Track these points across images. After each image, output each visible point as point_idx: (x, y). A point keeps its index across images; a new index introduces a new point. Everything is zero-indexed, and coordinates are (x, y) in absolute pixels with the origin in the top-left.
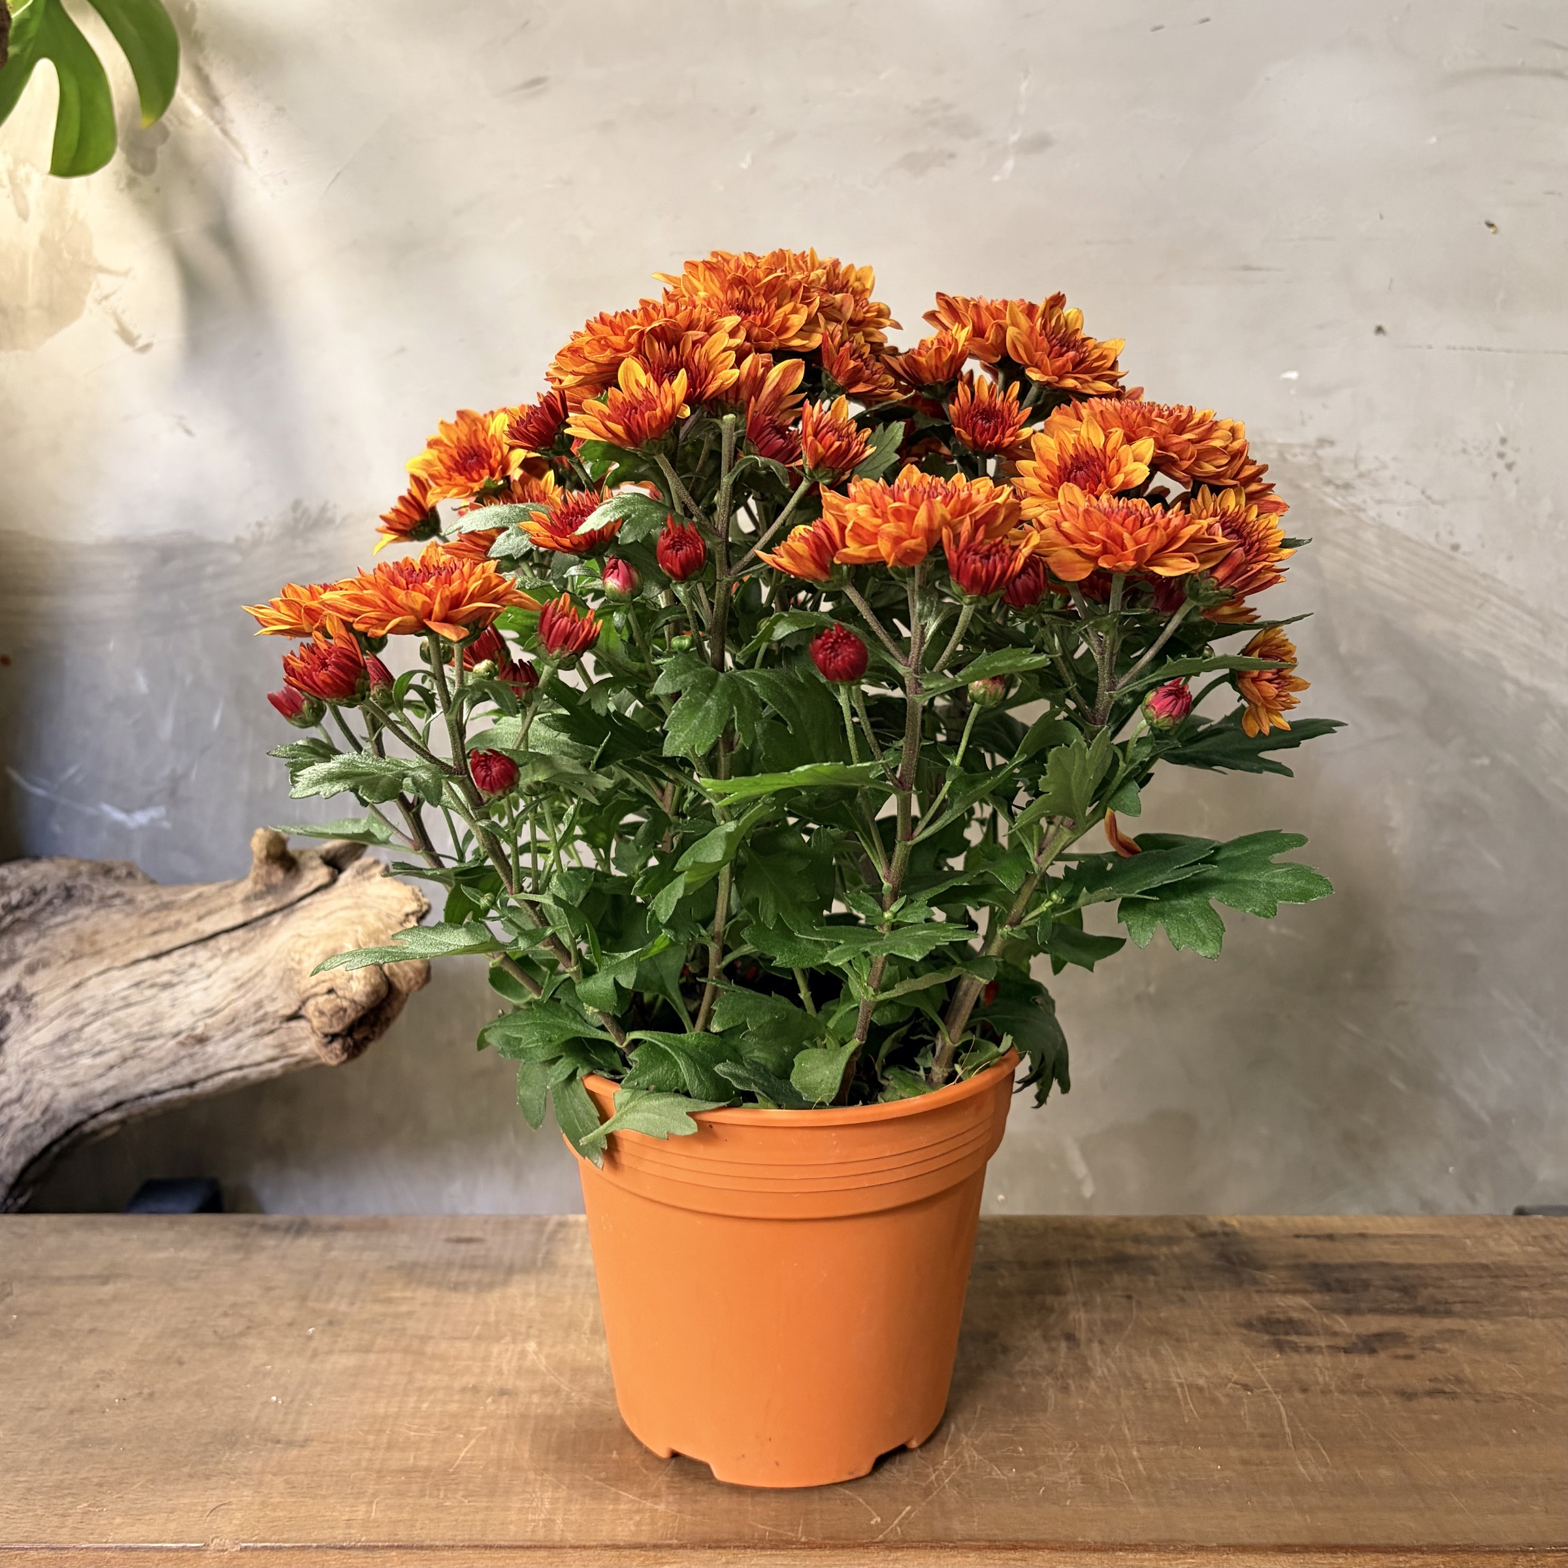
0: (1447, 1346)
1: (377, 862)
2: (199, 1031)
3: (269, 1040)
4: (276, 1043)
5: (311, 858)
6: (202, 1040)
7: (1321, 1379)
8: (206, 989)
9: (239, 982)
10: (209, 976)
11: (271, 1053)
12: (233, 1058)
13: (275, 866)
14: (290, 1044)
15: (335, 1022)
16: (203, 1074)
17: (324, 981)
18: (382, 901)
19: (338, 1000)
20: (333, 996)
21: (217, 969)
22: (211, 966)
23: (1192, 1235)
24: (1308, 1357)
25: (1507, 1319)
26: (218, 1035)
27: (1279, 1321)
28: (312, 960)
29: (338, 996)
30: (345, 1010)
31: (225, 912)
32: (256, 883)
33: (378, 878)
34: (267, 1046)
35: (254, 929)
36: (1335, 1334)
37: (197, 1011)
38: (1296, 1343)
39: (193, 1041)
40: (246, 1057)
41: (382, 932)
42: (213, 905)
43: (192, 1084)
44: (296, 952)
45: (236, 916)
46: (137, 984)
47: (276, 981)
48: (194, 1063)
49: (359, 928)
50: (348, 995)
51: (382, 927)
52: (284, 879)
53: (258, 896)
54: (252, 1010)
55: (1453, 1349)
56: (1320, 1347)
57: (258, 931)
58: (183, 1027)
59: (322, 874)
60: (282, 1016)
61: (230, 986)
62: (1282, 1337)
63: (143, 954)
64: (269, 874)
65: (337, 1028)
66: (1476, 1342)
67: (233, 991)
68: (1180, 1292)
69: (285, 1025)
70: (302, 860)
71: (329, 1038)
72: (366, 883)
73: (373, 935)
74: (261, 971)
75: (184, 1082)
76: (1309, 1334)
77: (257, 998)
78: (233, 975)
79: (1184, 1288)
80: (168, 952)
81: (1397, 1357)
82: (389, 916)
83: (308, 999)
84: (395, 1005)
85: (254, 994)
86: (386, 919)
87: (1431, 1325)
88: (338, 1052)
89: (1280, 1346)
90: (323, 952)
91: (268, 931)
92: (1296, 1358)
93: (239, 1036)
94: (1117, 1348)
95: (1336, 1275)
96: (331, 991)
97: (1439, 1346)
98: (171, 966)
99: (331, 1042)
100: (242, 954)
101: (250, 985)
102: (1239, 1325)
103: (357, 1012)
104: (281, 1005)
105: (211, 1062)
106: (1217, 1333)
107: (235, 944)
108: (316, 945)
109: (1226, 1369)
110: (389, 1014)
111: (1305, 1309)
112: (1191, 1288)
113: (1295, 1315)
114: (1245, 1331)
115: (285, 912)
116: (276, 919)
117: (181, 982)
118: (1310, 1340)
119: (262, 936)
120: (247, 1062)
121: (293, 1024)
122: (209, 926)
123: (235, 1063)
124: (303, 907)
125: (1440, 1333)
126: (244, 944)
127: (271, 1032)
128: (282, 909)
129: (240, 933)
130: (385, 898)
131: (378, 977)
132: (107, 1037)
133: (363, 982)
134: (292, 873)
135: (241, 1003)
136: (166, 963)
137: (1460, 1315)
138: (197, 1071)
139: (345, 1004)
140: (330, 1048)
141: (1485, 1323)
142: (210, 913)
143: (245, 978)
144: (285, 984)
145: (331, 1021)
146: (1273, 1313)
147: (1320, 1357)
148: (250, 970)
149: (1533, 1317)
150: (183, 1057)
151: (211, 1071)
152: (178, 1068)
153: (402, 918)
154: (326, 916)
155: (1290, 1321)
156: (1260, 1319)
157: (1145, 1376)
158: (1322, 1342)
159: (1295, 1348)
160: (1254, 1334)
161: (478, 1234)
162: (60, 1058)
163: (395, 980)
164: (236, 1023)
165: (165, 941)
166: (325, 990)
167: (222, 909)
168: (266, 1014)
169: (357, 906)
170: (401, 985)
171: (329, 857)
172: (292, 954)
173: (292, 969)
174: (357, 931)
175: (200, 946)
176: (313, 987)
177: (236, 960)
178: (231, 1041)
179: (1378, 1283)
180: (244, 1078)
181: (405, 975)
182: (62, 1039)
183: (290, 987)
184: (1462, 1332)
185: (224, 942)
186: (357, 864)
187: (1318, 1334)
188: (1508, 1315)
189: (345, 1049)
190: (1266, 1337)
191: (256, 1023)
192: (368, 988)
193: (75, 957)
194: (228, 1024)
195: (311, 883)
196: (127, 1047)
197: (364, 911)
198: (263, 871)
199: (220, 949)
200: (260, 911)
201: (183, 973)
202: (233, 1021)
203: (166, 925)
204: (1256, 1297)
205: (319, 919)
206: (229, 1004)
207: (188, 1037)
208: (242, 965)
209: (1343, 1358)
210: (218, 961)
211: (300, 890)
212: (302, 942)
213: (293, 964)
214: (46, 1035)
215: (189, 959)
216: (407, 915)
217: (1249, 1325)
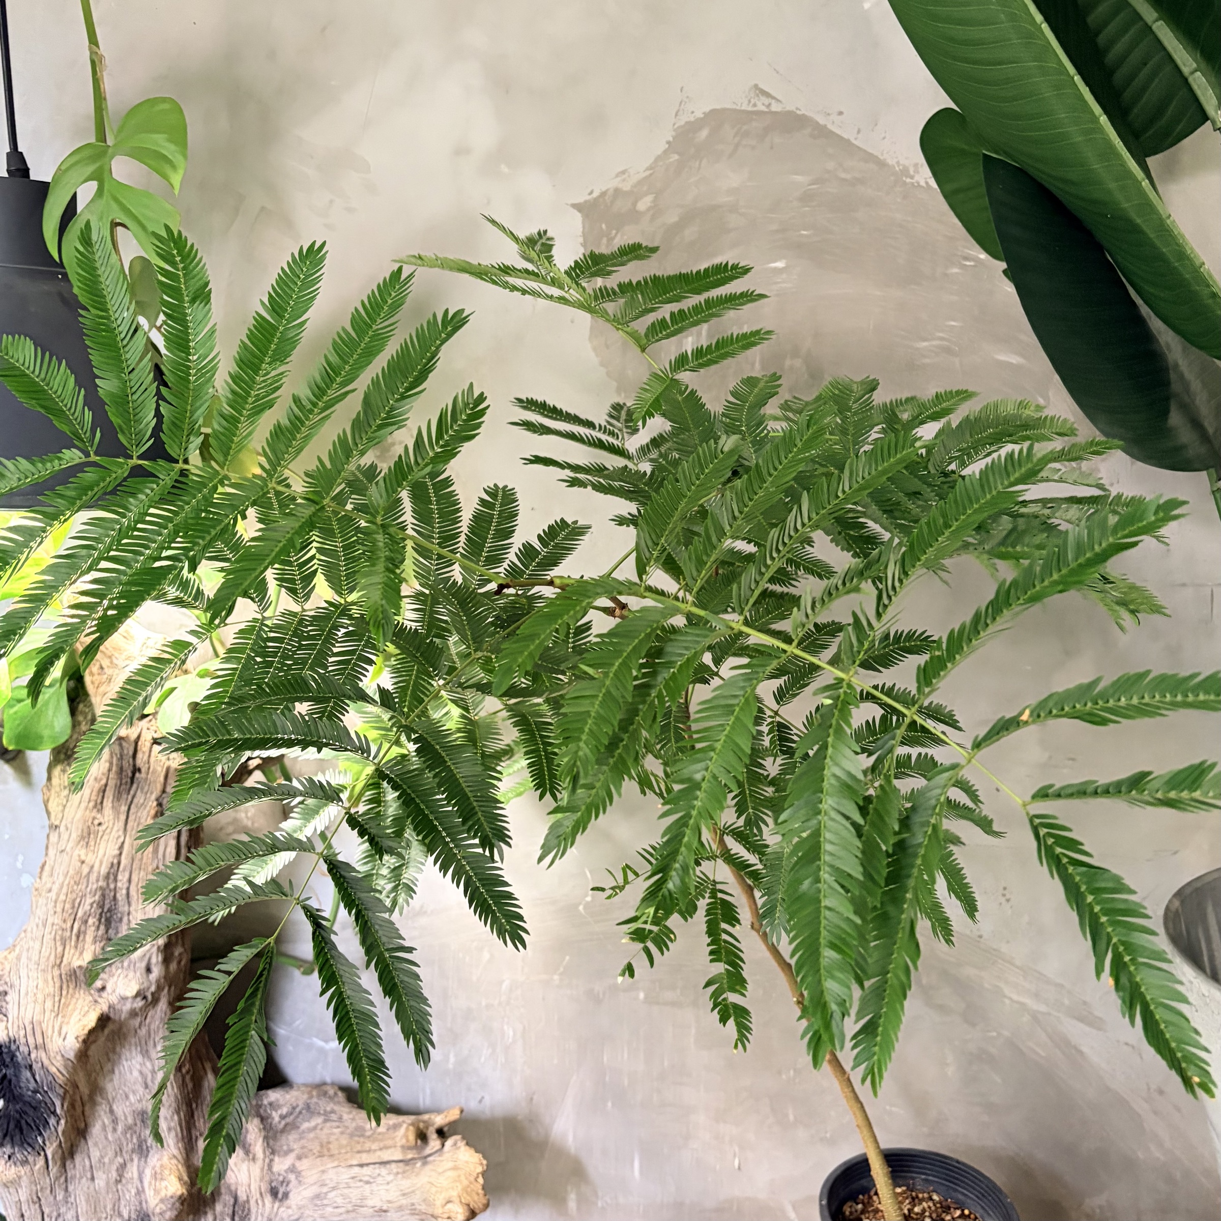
2: (384, 1208)
5: (431, 1131)
6: (385, 1211)
8: (387, 1189)
9: (403, 1192)
10: (389, 1184)
17: (446, 1213)
18: (466, 1164)
21: (391, 1182)
22: (388, 1178)
26: (393, 1210)
28: (440, 1201)
31: (393, 1149)
32: (407, 1141)
33: (464, 1147)
35: (408, 1166)
37: (383, 1198)
41: (468, 1185)
44: (431, 1194)
45: (399, 1155)
46: (353, 1178)
47: (422, 1199)
49: (458, 1185)
51: (468, 1183)
52: (422, 1144)
53: (409, 1149)
54: (409, 1205)
57: (410, 1168)
58: (376, 1204)
59: (437, 1141)
60: (424, 1212)
61: (399, 1192)
63: (355, 1162)
67: (400, 1195)
70: (428, 1134)
72: (458, 1152)
74: (413, 1192)
78: (400, 1188)
80: (367, 1165)
82: (470, 1175)
83: (438, 1216)
85: (411, 1200)
86: (469, 1177)
90: (444, 1199)
91: (415, 1171)
93: (403, 1213)
96: (449, 1218)
98: (369, 1173)
100: (404, 1177)
104: (423, 1208)
108: (441, 1193)
115: (423, 1161)
116: (418, 1165)
117: (374, 1183)
119: (412, 1172)
122: (386, 1156)
126: (404, 1172)
128: (421, 1159)
129: (402, 1165)
130: (467, 1161)
132: (340, 1201)
133: (462, 1215)
134: (425, 1141)
135: (404, 1202)
136: (366, 1170)
142: (385, 1147)
143: (406, 1191)
144: (426, 1203)
148: (408, 1187)
153: (476, 1177)
162: (316, 1205)
163: (475, 1210)
164: (402, 1208)
165: (365, 1158)
166: (447, 1217)
168: (416, 1208)
169: (455, 1168)
174: (458, 1187)
175: (381, 1166)
177: (401, 1180)
178: (399, 1213)
181: (480, 1207)
182: (317, 1196)
183: (429, 1206)
185: (394, 1168)
186: (452, 1139)
191: (411, 1210)
192: (465, 1217)
193: (321, 1156)
194: (397, 1208)
195: (433, 1147)
196: (350, 1207)
197: (459, 1172)
199: (392, 1171)
200: (410, 1157)
201: (375, 1178)
202: (400, 1207)
203: (364, 1148)
205: (441, 1174)
206: (399, 1201)
207: (379, 1209)
208: (405, 1184)
210: (392, 1177)
211: (428, 1151)
214: (309, 1192)
215: (377, 1171)
216: (478, 1175)
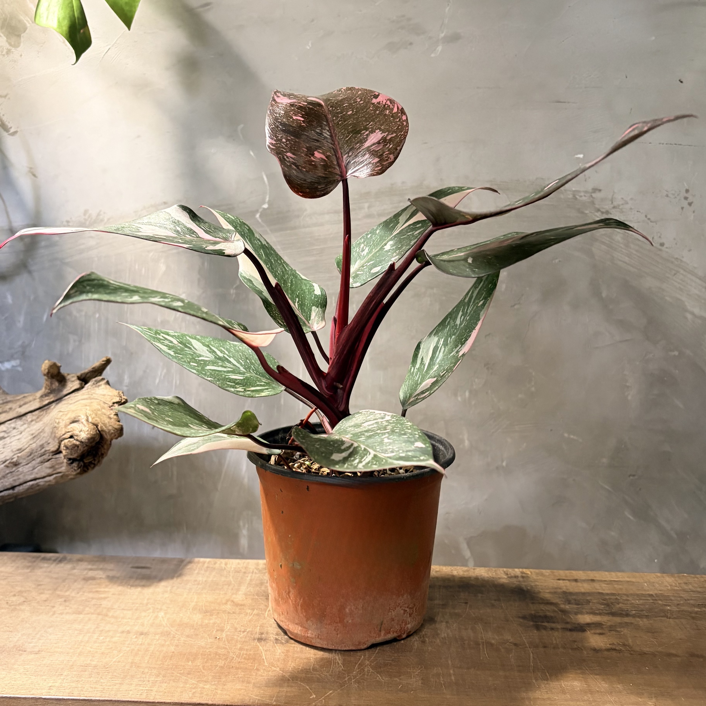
0: (622, 629)
1: (103, 379)
2: (15, 460)
3: (47, 464)
4: (51, 466)
5: (73, 377)
6: (16, 464)
7: (554, 642)
8: (19, 439)
9: (34, 436)
10: (21, 433)
11: (49, 471)
12: (32, 474)
13: (54, 380)
14: (57, 467)
15: (73, 452)
16: (17, 483)
17: (68, 432)
18: (103, 397)
19: (75, 441)
20: (71, 440)
21: (25, 429)
22: (22, 428)
23: (506, 577)
24: (550, 632)
25: (655, 619)
26: (24, 462)
27: (540, 616)
28: (64, 422)
29: (75, 439)
30: (78, 447)
31: (31, 403)
32: (46, 388)
33: (103, 386)
34: (47, 468)
35: (43, 410)
36: (567, 623)
37: (14, 450)
38: (546, 626)
39: (12, 465)
40: (37, 473)
41: (99, 410)
42: (27, 400)
43: (13, 488)
44: (57, 419)
45: (36, 405)
47: (50, 434)
48: (13, 477)
49: (88, 408)
50: (78, 439)
51: (100, 408)
52: (58, 386)
53: (46, 395)
54: (39, 449)
55: (625, 631)
56: (558, 629)
57: (45, 411)
58: (8, 458)
59: (76, 384)
60: (53, 452)
61: (30, 437)
62: (540, 623)
64: (51, 384)
65: (74, 456)
66: (637, 628)
67: (31, 440)
68: (493, 602)
69: (54, 457)
70: (68, 377)
71: (71, 461)
72: (97, 389)
73: (95, 412)
74: (43, 429)
75: (9, 487)
76: (554, 622)
77: (41, 443)
78: (31, 432)
79: (495, 600)
80: (4, 423)
81: (595, 634)
82: (105, 403)
83: (62, 441)
84: (105, 447)
85: (40, 441)
86: (102, 404)
87: (618, 620)
88: (76, 468)
89: (538, 628)
90: (69, 419)
91: (49, 411)
92: (544, 632)
93: (34, 462)
94: (455, 625)
95: (574, 597)
96: (71, 437)
97: (619, 629)
98: (5, 429)
99: (72, 463)
100: (36, 422)
101: (39, 437)
102: (519, 617)
103: (84, 447)
104: (52, 446)
105: (21, 476)
106: (507, 621)
107: (34, 418)
108: (66, 415)
109: (508, 637)
110: (103, 452)
111: (554, 611)
112: (499, 600)
113: (548, 614)
114: (521, 620)
115: (58, 402)
116: (54, 404)
117: (8, 436)
118: (553, 625)
119: (46, 414)
120: (38, 476)
121: (57, 456)
122: (23, 410)
123: (32, 477)
124: (65, 399)
125: (620, 623)
126: (38, 418)
127: (49, 460)
128: (56, 400)
129: (37, 412)
130: (104, 395)
131: (94, 431)
133: (86, 433)
134: (63, 383)
135: (34, 446)
136: (2, 428)
137: (634, 616)
138: (15, 480)
139: (78, 443)
140: (71, 467)
141: (645, 620)
142: (25, 404)
143: (37, 433)
144: (53, 435)
145: (71, 452)
146: (538, 613)
147: (557, 633)
148: (39, 429)
149: (670, 618)
150: (8, 474)
151: (21, 481)
152: (6, 479)
153: (111, 404)
154: (75, 403)
155: (546, 617)
156: (531, 615)
157: (465, 638)
158: (559, 626)
159: (545, 628)
160: (526, 621)
161: (148, 565)
163: (104, 434)
164: (32, 456)
165: (3, 417)
166: (69, 436)
167: (30, 402)
168: (46, 451)
169: (90, 398)
170: (108, 437)
171: (82, 377)
172: (56, 420)
173: (55, 427)
174: (87, 409)
175: (18, 420)
176: (64, 435)
177: (34, 425)
178: (30, 465)
179: (595, 601)
180: (38, 485)
181: (110, 431)
183: (55, 437)
184: (632, 623)
185: (29, 417)
186: (94, 379)
187: (558, 623)
188: (656, 617)
189: (79, 467)
190: (532, 623)
191: (41, 456)
192: (89, 436)
194: (28, 457)
195: (71, 388)
197: (92, 401)
198: (48, 383)
199: (27, 421)
200: (46, 402)
201: (9, 432)
202: (30, 455)
203: (5, 410)
204: (531, 606)
205: (71, 404)
206: (29, 446)
207: (10, 463)
208: (36, 427)
209: (569, 633)
210: (26, 426)
211: (65, 392)
212: (61, 413)
213: (56, 425)
215: (13, 425)
216: (114, 403)
217: (524, 618)
